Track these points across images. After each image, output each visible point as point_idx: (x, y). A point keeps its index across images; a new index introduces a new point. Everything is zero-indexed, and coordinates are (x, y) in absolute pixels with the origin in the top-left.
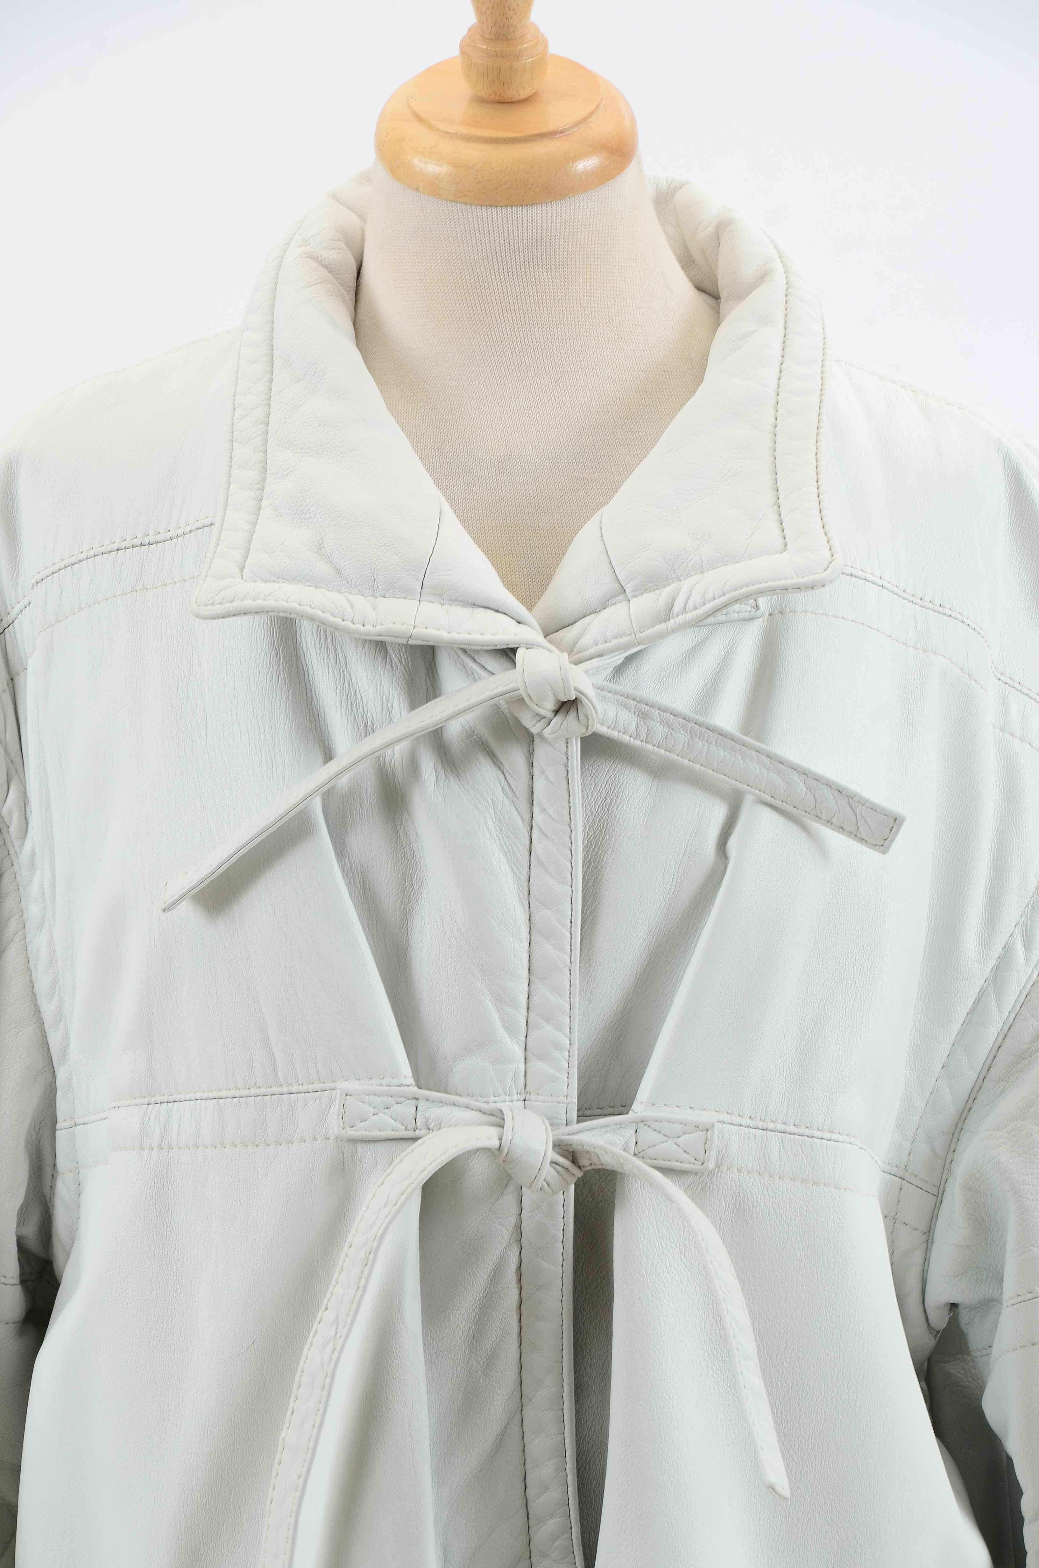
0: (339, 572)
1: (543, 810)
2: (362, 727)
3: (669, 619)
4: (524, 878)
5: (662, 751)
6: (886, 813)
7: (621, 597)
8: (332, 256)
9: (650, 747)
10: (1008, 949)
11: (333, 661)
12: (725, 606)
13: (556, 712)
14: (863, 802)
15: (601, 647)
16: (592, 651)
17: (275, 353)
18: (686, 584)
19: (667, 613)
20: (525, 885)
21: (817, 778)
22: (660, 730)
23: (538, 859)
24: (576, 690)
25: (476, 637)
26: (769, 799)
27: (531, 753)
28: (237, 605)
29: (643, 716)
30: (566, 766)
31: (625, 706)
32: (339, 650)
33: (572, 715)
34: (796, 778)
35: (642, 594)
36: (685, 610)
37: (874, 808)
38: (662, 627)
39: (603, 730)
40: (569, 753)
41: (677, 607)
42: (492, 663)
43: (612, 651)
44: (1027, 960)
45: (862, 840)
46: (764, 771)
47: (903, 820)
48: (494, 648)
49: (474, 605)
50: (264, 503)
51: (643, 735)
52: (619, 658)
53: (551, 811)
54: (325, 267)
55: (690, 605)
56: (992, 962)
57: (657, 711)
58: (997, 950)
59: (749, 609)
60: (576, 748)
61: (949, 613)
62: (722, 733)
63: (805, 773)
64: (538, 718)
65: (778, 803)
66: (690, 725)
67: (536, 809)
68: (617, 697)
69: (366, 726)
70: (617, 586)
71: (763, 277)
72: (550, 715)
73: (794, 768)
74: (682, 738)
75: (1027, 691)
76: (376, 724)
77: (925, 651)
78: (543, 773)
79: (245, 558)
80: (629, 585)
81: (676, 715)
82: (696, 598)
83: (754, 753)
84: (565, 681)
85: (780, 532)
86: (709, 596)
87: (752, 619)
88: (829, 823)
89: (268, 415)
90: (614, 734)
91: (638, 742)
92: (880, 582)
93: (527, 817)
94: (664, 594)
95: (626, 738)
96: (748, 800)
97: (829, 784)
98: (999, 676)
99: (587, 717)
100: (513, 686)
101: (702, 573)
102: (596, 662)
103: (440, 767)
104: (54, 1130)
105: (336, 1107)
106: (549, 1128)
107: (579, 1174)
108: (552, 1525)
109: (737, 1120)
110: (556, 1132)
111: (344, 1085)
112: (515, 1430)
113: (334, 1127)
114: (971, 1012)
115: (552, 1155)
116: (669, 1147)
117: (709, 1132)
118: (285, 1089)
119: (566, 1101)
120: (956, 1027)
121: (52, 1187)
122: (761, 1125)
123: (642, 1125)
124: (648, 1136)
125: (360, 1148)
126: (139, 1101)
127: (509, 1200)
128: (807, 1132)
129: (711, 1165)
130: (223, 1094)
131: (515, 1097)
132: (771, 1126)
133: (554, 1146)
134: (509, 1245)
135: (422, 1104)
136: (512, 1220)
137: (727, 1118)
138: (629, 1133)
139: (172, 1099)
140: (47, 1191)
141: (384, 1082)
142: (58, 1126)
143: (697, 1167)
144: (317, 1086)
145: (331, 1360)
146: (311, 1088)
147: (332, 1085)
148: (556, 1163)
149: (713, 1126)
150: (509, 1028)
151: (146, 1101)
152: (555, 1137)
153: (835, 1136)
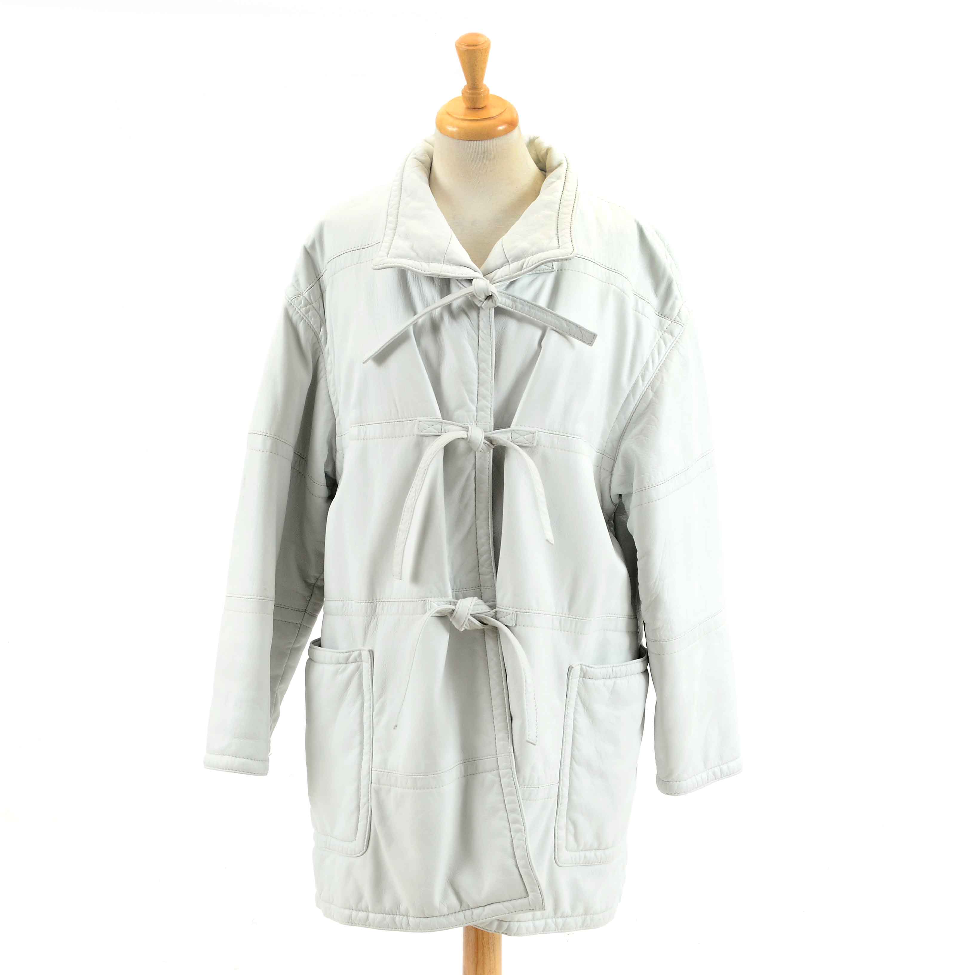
0: (418, 255)
1: (482, 331)
2: (426, 305)
3: (522, 270)
4: (476, 353)
5: (520, 313)
6: (591, 333)
7: (508, 263)
8: (423, 158)
9: (516, 311)
10: (637, 381)
11: (417, 284)
12: (539, 265)
13: (486, 299)
14: (584, 330)
15: (501, 279)
16: (498, 280)
17: (402, 188)
18: (527, 259)
19: (521, 268)
20: (477, 356)
21: (570, 322)
22: (520, 306)
23: (481, 347)
24: (491, 292)
25: (460, 275)
26: (555, 328)
27: (479, 313)
28: (385, 265)
29: (514, 301)
30: (490, 317)
31: (509, 298)
32: (419, 281)
33: (490, 300)
34: (563, 322)
35: (514, 262)
36: (527, 267)
37: (588, 332)
38: (520, 272)
39: (501, 305)
40: (490, 313)
41: (524, 266)
42: (465, 284)
43: (504, 280)
44: (643, 385)
45: (584, 342)
46: (553, 320)
47: (597, 335)
48: (466, 279)
49: (460, 265)
50: (396, 234)
51: (514, 308)
52: (508, 283)
53: (485, 332)
54: (420, 162)
55: (528, 265)
56: (632, 384)
57: (519, 300)
58: (633, 381)
59: (550, 269)
60: (493, 311)
61: (617, 272)
62: (540, 307)
63: (566, 320)
64: (480, 301)
65: (557, 330)
66: (529, 304)
67: (480, 331)
68: (506, 295)
69: (427, 305)
70: (506, 260)
71: (559, 165)
72: (483, 300)
73: (562, 318)
74: (527, 308)
75: (644, 298)
76: (430, 304)
77: (609, 284)
78: (482, 320)
79: (389, 251)
80: (510, 259)
81: (525, 301)
82: (530, 263)
83: (550, 314)
84: (488, 289)
85: (558, 243)
86: (534, 263)
87: (552, 272)
88: (574, 336)
89: (399, 207)
90: (505, 307)
91: (512, 310)
92: (594, 261)
93: (478, 333)
94: (520, 263)
95: (509, 308)
96: (549, 329)
97: (574, 324)
98: (635, 294)
99: (495, 301)
100: (471, 291)
101: (533, 255)
102: (499, 284)
103: (450, 317)
104: (336, 437)
105: (416, 426)
106: (483, 433)
107: (493, 447)
108: (485, 557)
109: (544, 431)
110: (486, 433)
111: (419, 419)
112: (474, 527)
113: (416, 432)
114: (625, 402)
115: (484, 441)
116: (521, 439)
117: (534, 434)
118: (401, 420)
119: (490, 424)
120: (620, 406)
121: (335, 456)
122: (551, 432)
123: (513, 432)
124: (515, 435)
125: (424, 438)
126: (358, 425)
127: (472, 455)
128: (566, 435)
129: (535, 445)
130: (382, 422)
131: (474, 423)
132: (554, 433)
133: (485, 438)
134: (472, 470)
135: (443, 425)
136: (473, 462)
137: (540, 430)
138: (509, 434)
139: (367, 424)
140: (334, 457)
141: (431, 417)
142: (337, 436)
143: (530, 445)
144: (411, 419)
145: (414, 503)
146: (409, 419)
147: (416, 419)
148: (485, 443)
149: (535, 432)
150: (472, 401)
151: (360, 425)
152: (486, 435)
153: (575, 436)
